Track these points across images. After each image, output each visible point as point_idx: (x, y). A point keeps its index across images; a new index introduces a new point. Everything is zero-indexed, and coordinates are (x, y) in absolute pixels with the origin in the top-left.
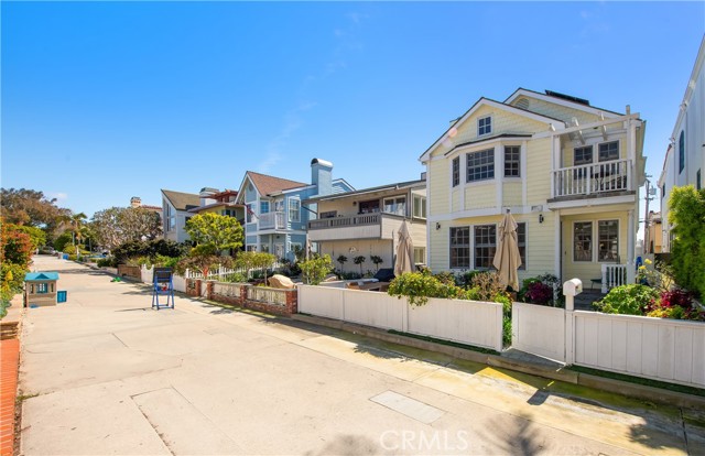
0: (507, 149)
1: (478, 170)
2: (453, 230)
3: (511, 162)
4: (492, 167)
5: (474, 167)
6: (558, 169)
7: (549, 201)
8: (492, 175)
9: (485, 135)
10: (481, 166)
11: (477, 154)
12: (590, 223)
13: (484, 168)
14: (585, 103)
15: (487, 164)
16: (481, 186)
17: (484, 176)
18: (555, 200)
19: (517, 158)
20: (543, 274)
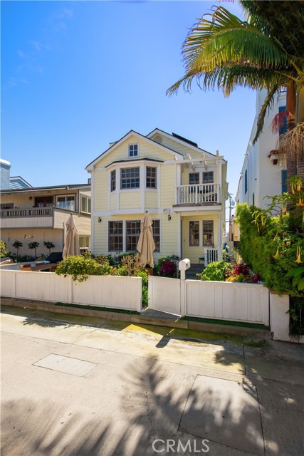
0: (148, 169)
1: (128, 181)
2: (111, 224)
3: (151, 177)
4: (138, 180)
5: (126, 179)
6: (179, 186)
7: (174, 206)
8: (138, 186)
9: (134, 157)
10: (130, 178)
11: (128, 170)
12: (198, 222)
13: (133, 180)
14: (195, 145)
15: (135, 178)
16: (130, 193)
17: (133, 186)
18: (178, 206)
19: (154, 175)
20: (170, 255)
